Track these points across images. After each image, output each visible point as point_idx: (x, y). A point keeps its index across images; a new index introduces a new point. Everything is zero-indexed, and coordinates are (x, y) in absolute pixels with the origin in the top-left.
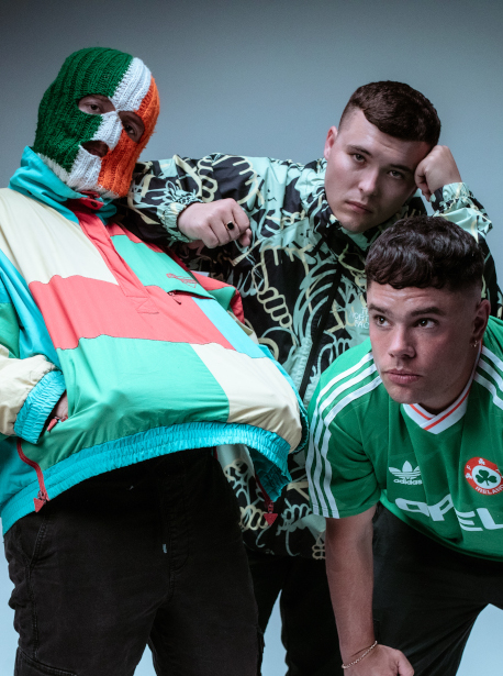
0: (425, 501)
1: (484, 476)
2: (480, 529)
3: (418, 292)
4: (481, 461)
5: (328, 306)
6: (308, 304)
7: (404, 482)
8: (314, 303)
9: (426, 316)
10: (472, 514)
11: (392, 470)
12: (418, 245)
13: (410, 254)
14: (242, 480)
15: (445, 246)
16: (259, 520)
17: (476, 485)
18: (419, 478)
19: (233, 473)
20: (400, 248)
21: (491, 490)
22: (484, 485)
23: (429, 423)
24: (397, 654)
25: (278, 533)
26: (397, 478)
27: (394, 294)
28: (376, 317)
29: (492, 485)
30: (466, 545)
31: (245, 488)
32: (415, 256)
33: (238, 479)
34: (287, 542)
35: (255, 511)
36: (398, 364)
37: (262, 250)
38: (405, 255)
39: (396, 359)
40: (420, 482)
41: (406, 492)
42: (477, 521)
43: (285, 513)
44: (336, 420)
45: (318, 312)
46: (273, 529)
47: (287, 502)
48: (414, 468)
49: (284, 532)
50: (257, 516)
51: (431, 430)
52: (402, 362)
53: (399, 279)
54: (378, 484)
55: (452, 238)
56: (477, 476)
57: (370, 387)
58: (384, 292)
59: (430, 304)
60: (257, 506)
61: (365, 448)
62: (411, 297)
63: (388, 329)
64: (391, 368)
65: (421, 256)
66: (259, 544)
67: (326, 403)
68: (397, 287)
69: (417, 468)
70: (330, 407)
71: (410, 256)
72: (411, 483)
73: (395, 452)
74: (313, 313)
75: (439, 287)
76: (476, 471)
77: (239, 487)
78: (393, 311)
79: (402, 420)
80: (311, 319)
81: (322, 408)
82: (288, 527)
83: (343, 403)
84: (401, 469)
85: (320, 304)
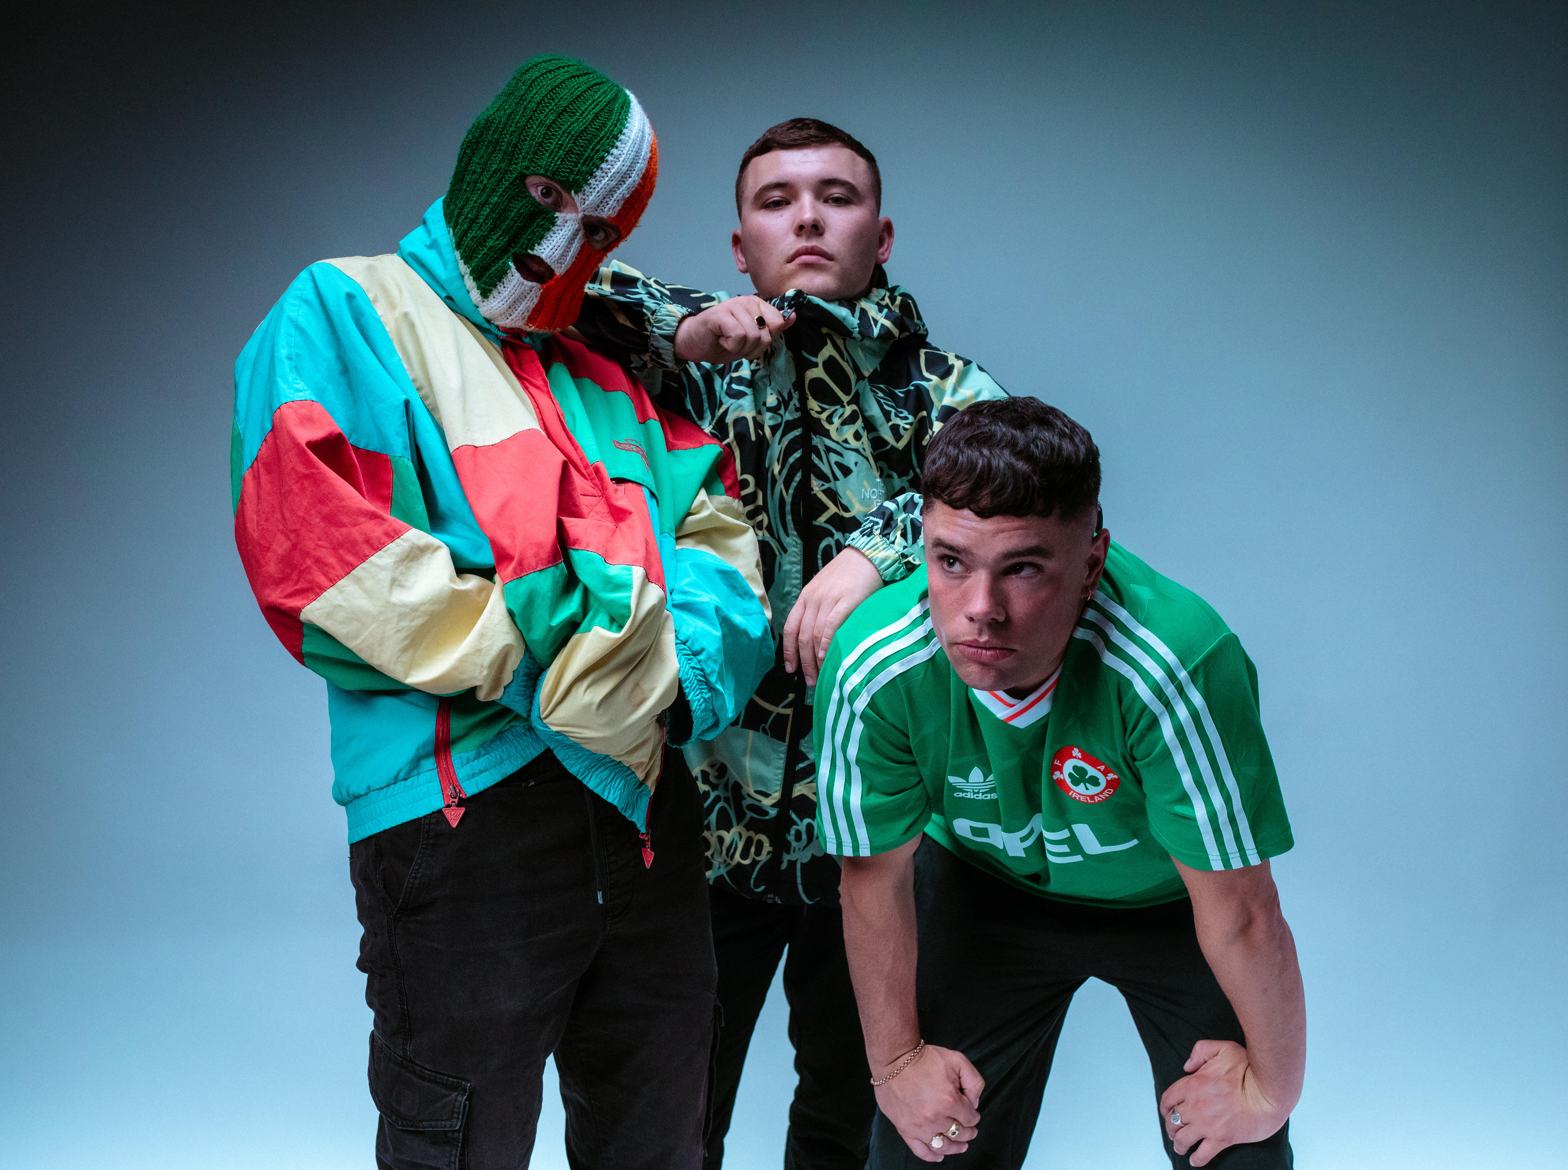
0: (999, 822)
1: (1080, 776)
2: (1078, 858)
3: (1015, 523)
4: (1076, 752)
5: (805, 485)
6: (780, 486)
7: (970, 796)
8: (787, 484)
9: (1024, 559)
10: (1065, 834)
11: (952, 779)
12: (1012, 444)
13: (1002, 459)
14: (721, 787)
15: (1053, 449)
16: (753, 850)
17: (1071, 789)
18: (993, 790)
19: (706, 780)
20: (986, 452)
21: (1092, 797)
22: (1081, 789)
23: (1011, 711)
24: (956, 1058)
25: (784, 866)
26: (961, 790)
27: (974, 524)
28: (942, 558)
29: (1093, 790)
30: (1055, 886)
31: (727, 800)
32: (1010, 466)
33: (714, 787)
34: (799, 881)
35: (745, 834)
36: (980, 633)
37: (729, 419)
38: (994, 463)
39: (976, 626)
40: (994, 796)
41: (969, 809)
42: (1074, 844)
43: (793, 832)
44: (872, 705)
45: (794, 496)
46: (776, 857)
47: (794, 816)
48: (986, 777)
49: (792, 864)
50: (749, 842)
51: (1014, 723)
52: (986, 630)
53: (985, 502)
54: (929, 799)
55: (1062, 435)
56: (1070, 775)
57: (922, 655)
58: (960, 521)
59: (1032, 542)
60: (748, 827)
61: (913, 743)
62: (1003, 531)
63: (963, 577)
64: (969, 638)
65: (1021, 465)
66: (757, 887)
67: (855, 680)
68: (983, 514)
69: (991, 777)
70: (861, 684)
71: (1002, 464)
72: (980, 797)
73: (960, 751)
74: (788, 499)
75: (1044, 514)
76: (1068, 766)
77: (717, 799)
78: (974, 551)
79: (971, 709)
80: (788, 508)
81: (848, 688)
82: (800, 855)
83: (883, 679)
84: (967, 778)
85: (794, 484)
